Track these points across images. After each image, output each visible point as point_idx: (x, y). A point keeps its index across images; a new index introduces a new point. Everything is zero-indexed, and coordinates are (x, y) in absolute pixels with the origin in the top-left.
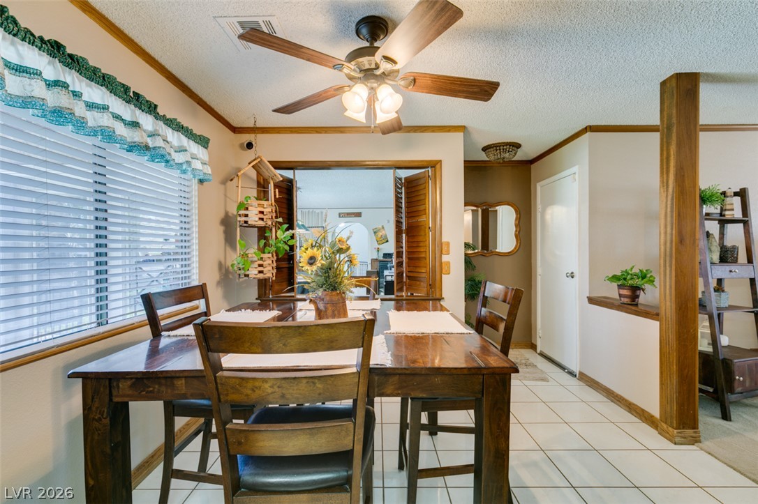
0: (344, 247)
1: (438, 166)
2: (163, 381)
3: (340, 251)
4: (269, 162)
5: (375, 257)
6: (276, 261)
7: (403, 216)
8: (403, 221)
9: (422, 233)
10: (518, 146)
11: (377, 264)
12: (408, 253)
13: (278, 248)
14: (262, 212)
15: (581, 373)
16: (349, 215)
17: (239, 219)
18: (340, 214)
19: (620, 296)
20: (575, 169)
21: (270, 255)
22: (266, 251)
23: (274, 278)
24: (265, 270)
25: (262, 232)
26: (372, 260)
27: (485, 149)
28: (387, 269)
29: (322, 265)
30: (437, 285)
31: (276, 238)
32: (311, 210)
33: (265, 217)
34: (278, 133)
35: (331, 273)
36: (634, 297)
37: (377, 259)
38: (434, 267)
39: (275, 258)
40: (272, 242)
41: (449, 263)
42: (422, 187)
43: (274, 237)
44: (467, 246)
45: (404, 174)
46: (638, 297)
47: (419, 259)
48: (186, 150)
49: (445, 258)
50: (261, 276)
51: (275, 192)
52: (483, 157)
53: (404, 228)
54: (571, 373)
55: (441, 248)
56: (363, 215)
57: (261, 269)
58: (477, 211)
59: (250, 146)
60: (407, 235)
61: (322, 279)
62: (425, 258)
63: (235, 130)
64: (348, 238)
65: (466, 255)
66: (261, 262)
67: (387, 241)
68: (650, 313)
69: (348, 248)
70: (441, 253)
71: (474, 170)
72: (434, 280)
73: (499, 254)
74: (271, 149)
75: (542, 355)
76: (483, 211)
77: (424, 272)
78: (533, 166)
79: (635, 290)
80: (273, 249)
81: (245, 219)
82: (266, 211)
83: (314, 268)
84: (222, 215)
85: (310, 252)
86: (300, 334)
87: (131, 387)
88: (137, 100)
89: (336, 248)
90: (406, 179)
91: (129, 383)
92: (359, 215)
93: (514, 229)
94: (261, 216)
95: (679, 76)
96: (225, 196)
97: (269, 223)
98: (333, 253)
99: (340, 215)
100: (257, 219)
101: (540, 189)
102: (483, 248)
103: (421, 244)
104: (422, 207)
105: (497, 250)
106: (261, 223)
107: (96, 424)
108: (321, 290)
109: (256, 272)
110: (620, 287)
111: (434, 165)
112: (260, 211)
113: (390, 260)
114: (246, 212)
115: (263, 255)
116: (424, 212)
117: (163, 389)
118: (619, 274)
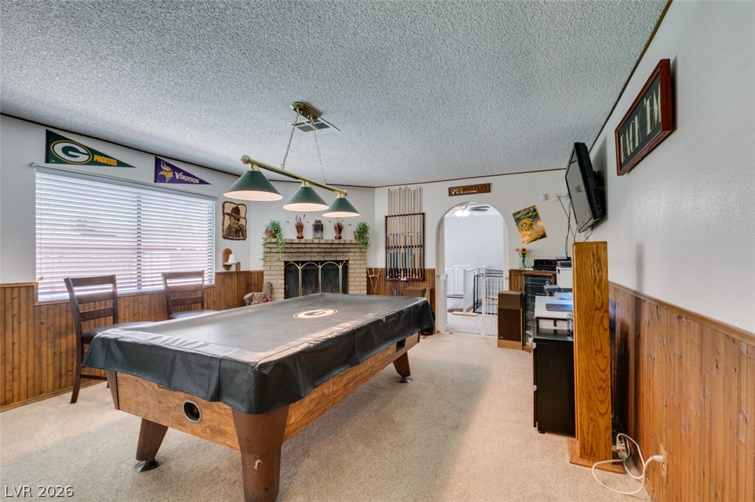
5: (517, 265)
11: (522, 281)
16: (467, 190)
18: (450, 190)
26: (511, 271)
28: (541, 292)
32: (403, 187)
37: (520, 271)
56: (493, 188)
67: (544, 236)
92: (485, 188)
99: (451, 192)
113: (549, 273)
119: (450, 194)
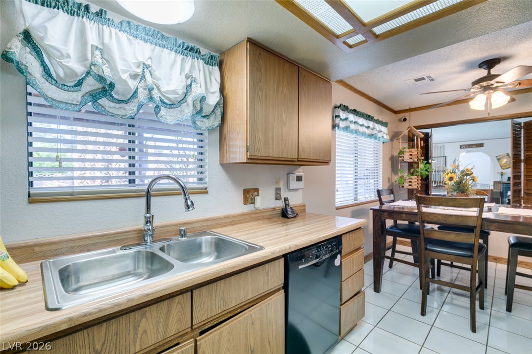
0: (469, 173)
2: (398, 214)
3: (467, 175)
4: (414, 127)
5: (498, 179)
6: (421, 180)
8: (522, 153)
11: (501, 186)
13: (421, 173)
14: (411, 155)
16: (470, 146)
17: (400, 159)
18: (461, 146)
21: (416, 177)
22: (414, 174)
23: (419, 189)
24: (413, 184)
25: (411, 165)
26: (494, 182)
29: (457, 181)
31: (421, 168)
33: (413, 157)
34: (422, 109)
35: (461, 185)
37: (500, 182)
39: (420, 178)
40: (419, 170)
48: (381, 132)
50: (410, 187)
51: (421, 143)
53: (522, 159)
56: (485, 145)
57: (410, 184)
59: (405, 120)
60: (524, 163)
61: (456, 188)
63: (396, 112)
64: (472, 169)
66: (410, 180)
69: (472, 173)
74: (417, 119)
80: (418, 174)
81: (403, 159)
82: (413, 154)
83: (452, 182)
84: (390, 156)
85: (450, 175)
86: (453, 201)
87: (388, 215)
88: (369, 118)
89: (464, 173)
90: (525, 124)
91: (386, 214)
92: (481, 145)
94: (411, 157)
96: (392, 147)
97: (416, 160)
98: (463, 175)
100: (409, 158)
106: (411, 160)
107: (376, 224)
108: (456, 192)
109: (407, 185)
112: (411, 154)
114: (403, 155)
115: (411, 177)
119: (461, 148)
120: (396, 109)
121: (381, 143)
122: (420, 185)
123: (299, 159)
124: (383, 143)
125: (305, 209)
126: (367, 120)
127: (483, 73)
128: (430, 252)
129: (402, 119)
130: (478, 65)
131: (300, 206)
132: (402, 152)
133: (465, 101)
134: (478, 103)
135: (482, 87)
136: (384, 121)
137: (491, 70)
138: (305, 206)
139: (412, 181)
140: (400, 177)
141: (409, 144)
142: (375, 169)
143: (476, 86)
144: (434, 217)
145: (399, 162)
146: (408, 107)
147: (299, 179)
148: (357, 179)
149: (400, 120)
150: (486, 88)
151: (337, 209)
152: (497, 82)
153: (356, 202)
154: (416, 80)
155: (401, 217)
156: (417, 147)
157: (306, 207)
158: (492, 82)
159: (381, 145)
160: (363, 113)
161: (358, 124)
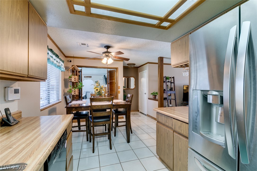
1: (117, 69)
3: (102, 88)
4: (76, 66)
7: (109, 80)
8: (109, 81)
9: (114, 84)
10: (135, 64)
12: (110, 89)
13: (79, 87)
14: (75, 79)
15: (147, 114)
16: (87, 77)
17: (69, 80)
19: (153, 97)
20: (146, 71)
21: (77, 89)
22: (76, 88)
23: (78, 95)
24: (76, 93)
25: (73, 84)
27: (128, 64)
30: (117, 96)
31: (79, 85)
33: (76, 80)
36: (155, 97)
38: (116, 92)
39: (79, 90)
40: (78, 86)
41: (120, 91)
42: (113, 73)
43: (78, 85)
44: (124, 87)
45: (109, 70)
46: (156, 97)
47: (113, 90)
48: (62, 65)
49: (119, 90)
51: (79, 74)
52: (127, 66)
53: (109, 83)
54: (145, 115)
55: (118, 88)
56: (92, 77)
58: (126, 78)
59: (71, 61)
60: (110, 84)
62: (114, 90)
63: (66, 57)
65: (124, 89)
66: (75, 91)
68: (157, 100)
70: (118, 89)
71: (125, 68)
72: (116, 95)
73: (131, 89)
74: (76, 62)
75: (141, 112)
76: (127, 79)
77: (114, 93)
78: (138, 68)
79: (155, 96)
80: (78, 88)
81: (71, 80)
83: (98, 91)
84: (64, 79)
87: (75, 109)
90: (109, 71)
92: (91, 77)
93: (134, 83)
95: (160, 57)
97: (77, 81)
100: (74, 80)
101: (140, 74)
102: (127, 88)
103: (113, 87)
104: (113, 78)
105: (131, 88)
108: (98, 95)
109: (74, 93)
110: (153, 95)
111: (117, 68)
114: (71, 79)
116: (114, 79)
117: (80, 109)
118: (152, 93)
119: (84, 77)
120: (66, 55)
121: (61, 71)
122: (78, 93)
123: (29, 76)
124: (62, 71)
125: (21, 115)
126: (56, 57)
127: (105, 50)
128: (95, 123)
129: (69, 61)
130: (104, 46)
131: (17, 113)
132: (70, 77)
133: (101, 59)
134: (104, 61)
135: (106, 55)
136: (63, 60)
137: (108, 50)
138: (21, 112)
139: (76, 91)
140: (70, 89)
141: (72, 73)
142: (57, 85)
143: (104, 54)
144: (97, 107)
145: (69, 82)
146: (72, 56)
147: (16, 91)
148: (49, 91)
149: (68, 61)
150: (107, 56)
151: (41, 111)
152: (111, 55)
153: (50, 105)
154: (82, 44)
155: (82, 109)
156: (77, 75)
157: (22, 114)
158: (109, 54)
159: (61, 72)
160: (55, 53)
161: (53, 58)
